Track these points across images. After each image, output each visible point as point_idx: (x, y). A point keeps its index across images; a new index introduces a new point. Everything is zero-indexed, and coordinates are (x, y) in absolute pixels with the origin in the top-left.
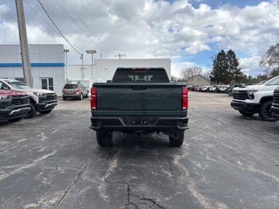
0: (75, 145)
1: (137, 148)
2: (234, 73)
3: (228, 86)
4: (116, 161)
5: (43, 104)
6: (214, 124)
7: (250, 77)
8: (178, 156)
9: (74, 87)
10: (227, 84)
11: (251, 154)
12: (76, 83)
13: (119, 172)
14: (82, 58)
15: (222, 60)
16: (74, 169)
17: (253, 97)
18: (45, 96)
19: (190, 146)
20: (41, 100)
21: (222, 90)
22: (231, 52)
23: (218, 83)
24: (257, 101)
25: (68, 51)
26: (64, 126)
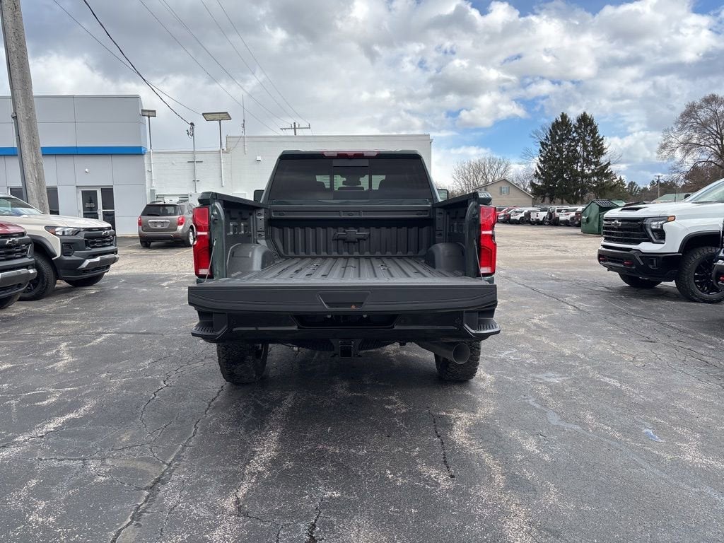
0: (156, 382)
1: (341, 389)
2: (594, 174)
3: (580, 208)
4: (274, 435)
5: (73, 258)
6: (557, 313)
7: (632, 184)
8: (464, 415)
9: (170, 210)
10: (575, 203)
11: (680, 404)
12: (175, 201)
13: (284, 475)
14: (191, 133)
15: (561, 141)
16: (139, 465)
17: (661, 235)
18: (81, 237)
19: (498, 383)
20: (68, 246)
21: (563, 217)
22: (585, 121)
23: (552, 201)
24: (671, 246)
25: (152, 113)
26: (133, 321)
